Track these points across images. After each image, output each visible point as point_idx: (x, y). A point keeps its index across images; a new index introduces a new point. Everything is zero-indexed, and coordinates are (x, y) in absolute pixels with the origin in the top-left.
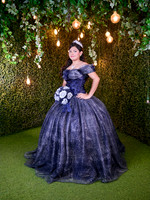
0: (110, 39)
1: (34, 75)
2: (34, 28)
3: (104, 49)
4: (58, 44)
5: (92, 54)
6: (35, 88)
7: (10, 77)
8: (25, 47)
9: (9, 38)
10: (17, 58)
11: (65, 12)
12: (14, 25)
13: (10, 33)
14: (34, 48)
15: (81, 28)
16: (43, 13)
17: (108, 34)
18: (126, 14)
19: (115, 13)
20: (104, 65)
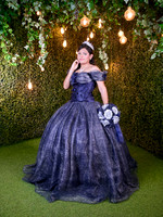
0: (123, 40)
1: (36, 79)
2: (37, 25)
3: (116, 51)
4: (65, 44)
5: (103, 56)
6: (38, 94)
7: (10, 80)
8: (27, 47)
9: (9, 37)
10: (18, 59)
11: (73, 7)
12: (16, 21)
13: (10, 30)
14: (37, 49)
15: (91, 27)
16: (48, 8)
17: (121, 33)
18: (142, 11)
19: (130, 8)
20: (116, 69)
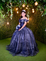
0: (33, 12)
1: (10, 22)
2: (10, 7)
4: (18, 12)
8: (7, 13)
11: (20, 2)
13: (3, 8)
19: (36, 2)
20: (31, 20)
